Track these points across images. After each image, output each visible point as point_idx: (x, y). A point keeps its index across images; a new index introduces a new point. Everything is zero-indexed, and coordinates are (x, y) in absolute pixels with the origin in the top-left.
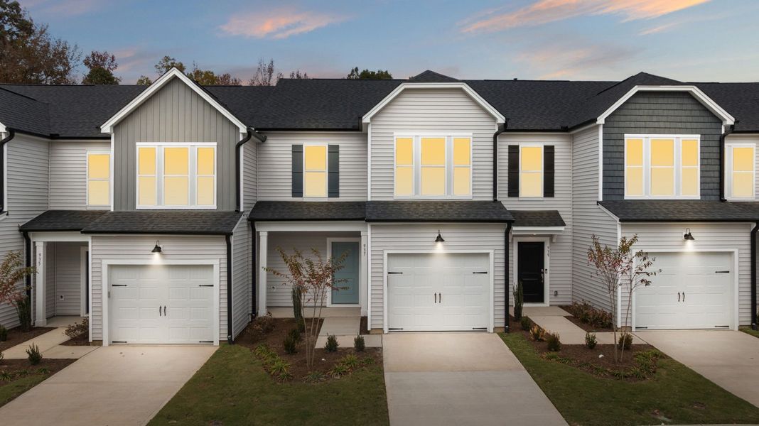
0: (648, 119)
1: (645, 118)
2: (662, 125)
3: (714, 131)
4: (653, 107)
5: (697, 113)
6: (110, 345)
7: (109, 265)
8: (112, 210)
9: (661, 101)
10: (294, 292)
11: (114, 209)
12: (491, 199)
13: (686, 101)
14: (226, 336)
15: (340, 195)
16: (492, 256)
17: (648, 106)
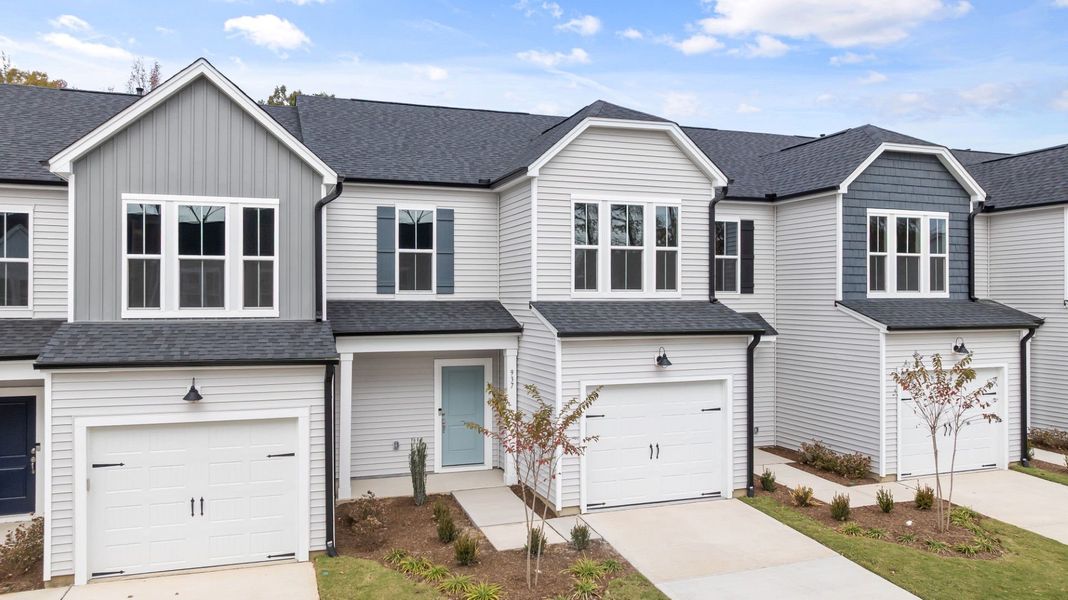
0: (893, 188)
1: (888, 188)
2: (908, 198)
3: (962, 209)
4: (899, 172)
5: (945, 184)
6: (89, 582)
7: (87, 428)
8: (71, 320)
9: (906, 165)
10: (413, 453)
11: (75, 318)
12: (707, 299)
13: (934, 167)
14: (323, 541)
15: (456, 290)
16: (730, 384)
17: (892, 172)
